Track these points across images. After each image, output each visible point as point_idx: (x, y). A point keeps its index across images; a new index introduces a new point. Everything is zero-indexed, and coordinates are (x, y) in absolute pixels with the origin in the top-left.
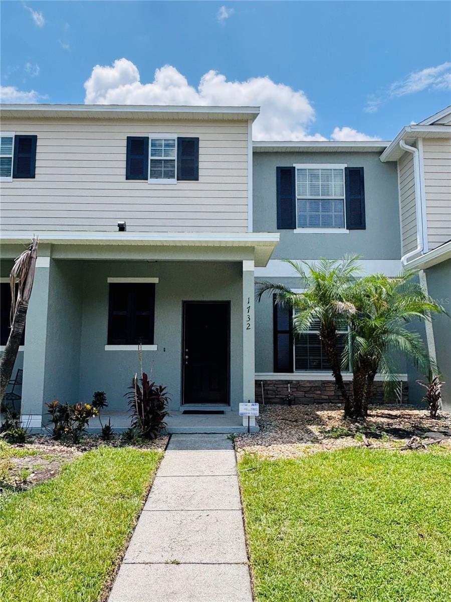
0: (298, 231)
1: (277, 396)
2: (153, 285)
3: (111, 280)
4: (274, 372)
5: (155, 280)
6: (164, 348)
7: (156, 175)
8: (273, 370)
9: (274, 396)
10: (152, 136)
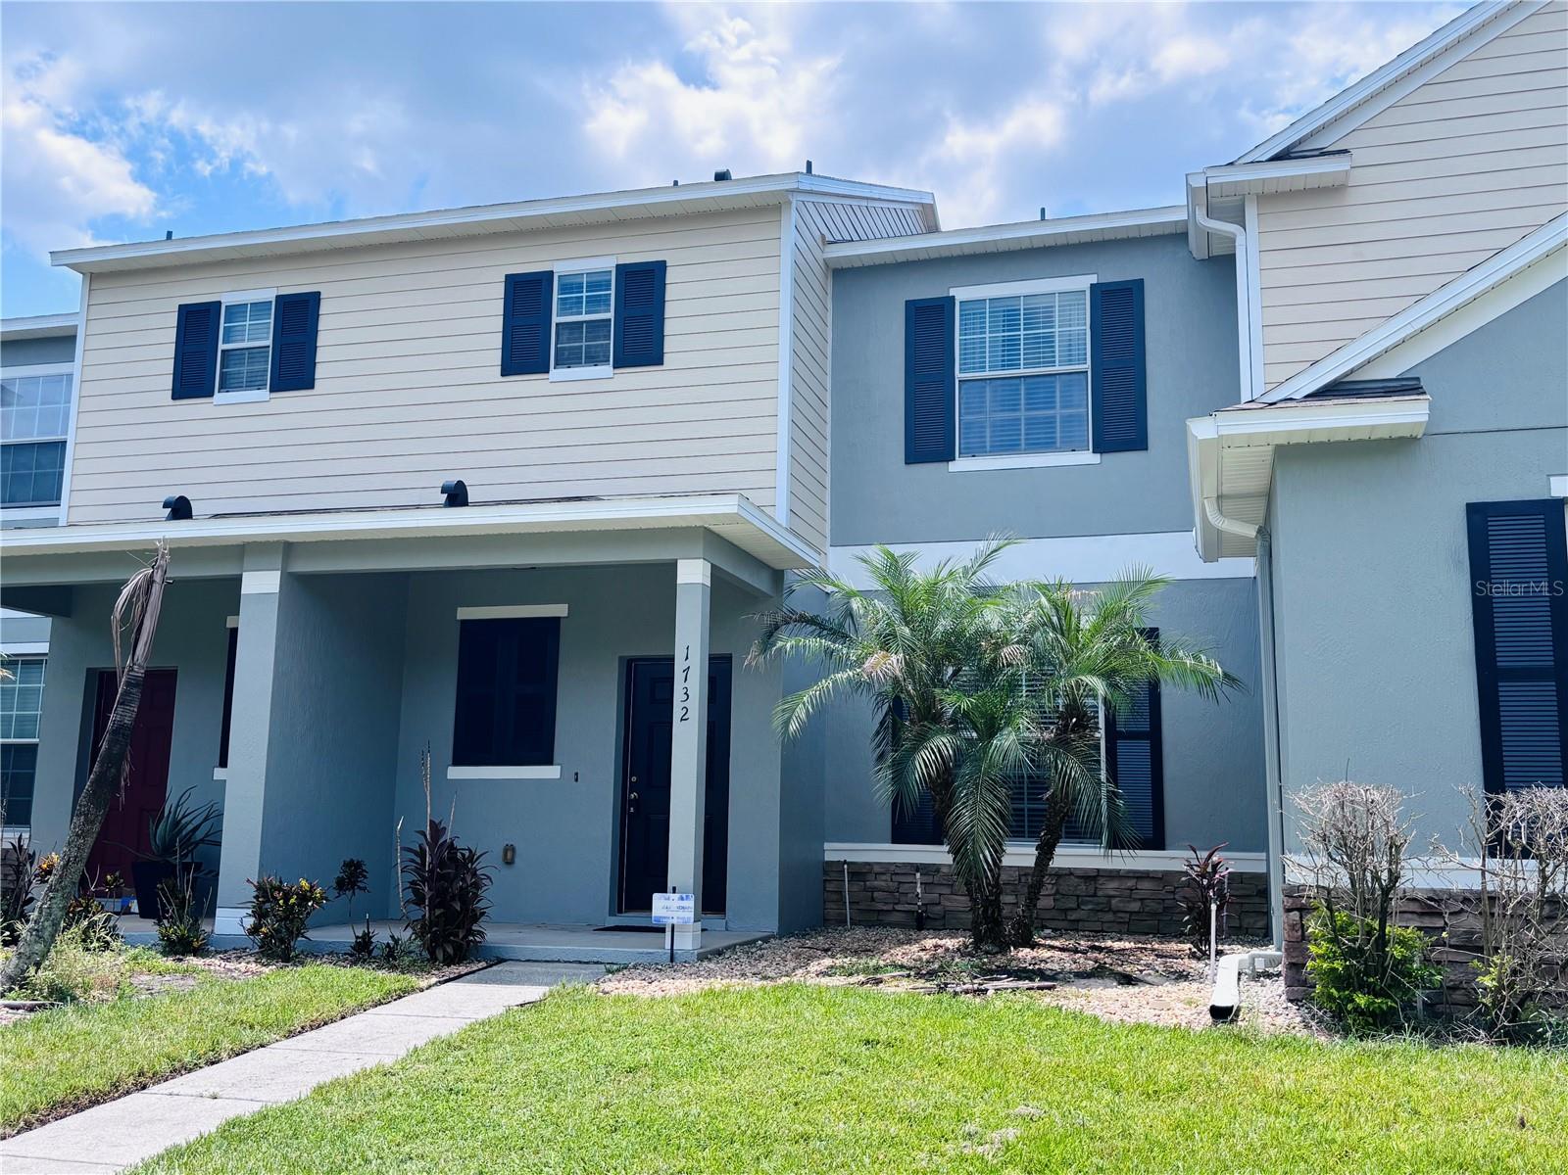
0: (961, 465)
1: (897, 907)
2: (555, 622)
3: (465, 613)
4: (894, 841)
5: (560, 610)
6: (577, 774)
7: (567, 359)
8: (888, 833)
9: (890, 907)
10: (560, 268)
